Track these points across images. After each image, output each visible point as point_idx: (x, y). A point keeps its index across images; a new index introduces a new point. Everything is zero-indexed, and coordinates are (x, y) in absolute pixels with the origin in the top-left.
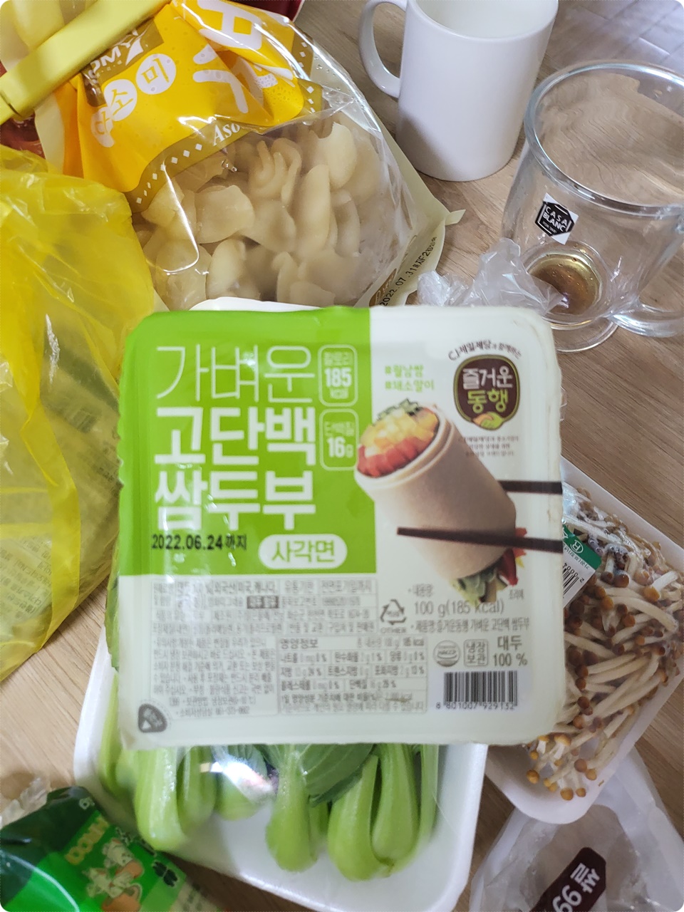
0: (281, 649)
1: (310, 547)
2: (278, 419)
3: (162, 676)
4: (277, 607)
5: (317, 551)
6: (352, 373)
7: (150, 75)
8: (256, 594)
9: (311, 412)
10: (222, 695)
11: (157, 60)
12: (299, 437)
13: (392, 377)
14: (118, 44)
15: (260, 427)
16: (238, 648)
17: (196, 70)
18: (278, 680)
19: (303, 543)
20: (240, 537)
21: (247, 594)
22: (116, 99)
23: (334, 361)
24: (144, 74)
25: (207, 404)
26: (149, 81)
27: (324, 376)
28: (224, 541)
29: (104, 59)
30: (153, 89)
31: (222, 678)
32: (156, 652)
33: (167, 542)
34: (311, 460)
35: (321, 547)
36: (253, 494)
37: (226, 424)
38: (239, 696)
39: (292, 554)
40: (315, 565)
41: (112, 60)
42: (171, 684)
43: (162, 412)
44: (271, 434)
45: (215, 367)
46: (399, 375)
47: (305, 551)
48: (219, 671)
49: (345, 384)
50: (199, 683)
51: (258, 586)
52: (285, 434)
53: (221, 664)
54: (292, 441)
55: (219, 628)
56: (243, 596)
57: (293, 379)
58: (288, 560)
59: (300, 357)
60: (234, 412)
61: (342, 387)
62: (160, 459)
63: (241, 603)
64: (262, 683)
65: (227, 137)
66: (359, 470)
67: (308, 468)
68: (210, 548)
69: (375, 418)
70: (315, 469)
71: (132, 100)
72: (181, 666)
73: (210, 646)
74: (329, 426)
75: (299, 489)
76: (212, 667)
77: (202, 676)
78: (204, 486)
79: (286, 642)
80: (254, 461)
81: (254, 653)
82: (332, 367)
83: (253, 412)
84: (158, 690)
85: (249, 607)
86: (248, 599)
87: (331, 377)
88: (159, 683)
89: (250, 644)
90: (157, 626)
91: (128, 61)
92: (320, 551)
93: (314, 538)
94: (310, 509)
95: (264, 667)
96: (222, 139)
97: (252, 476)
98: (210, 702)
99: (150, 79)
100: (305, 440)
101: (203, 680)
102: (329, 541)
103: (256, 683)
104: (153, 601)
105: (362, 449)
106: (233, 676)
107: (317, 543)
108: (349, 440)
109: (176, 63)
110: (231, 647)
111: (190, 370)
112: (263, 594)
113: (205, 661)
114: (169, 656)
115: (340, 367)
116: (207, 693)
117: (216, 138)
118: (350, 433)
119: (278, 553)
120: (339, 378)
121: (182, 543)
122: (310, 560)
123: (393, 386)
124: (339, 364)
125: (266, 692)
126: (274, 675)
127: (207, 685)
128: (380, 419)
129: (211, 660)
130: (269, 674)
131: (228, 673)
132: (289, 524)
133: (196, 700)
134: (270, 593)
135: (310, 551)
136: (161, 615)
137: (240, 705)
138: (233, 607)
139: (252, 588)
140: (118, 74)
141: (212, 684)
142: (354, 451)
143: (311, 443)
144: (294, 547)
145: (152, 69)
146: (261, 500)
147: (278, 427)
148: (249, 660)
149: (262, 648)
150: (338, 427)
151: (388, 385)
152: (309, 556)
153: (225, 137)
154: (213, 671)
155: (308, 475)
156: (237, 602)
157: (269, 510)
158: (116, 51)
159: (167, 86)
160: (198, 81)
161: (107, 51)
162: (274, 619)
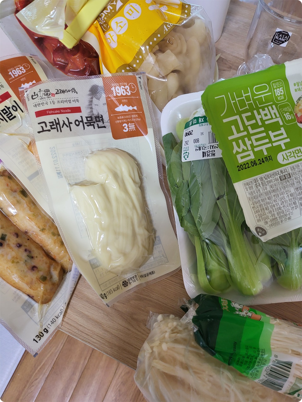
0: (296, 192)
1: (293, 153)
2: (265, 112)
3: (258, 215)
4: (290, 177)
5: (296, 154)
6: (283, 89)
7: (130, 12)
8: (282, 175)
9: (274, 106)
10: (282, 214)
11: (131, 6)
12: (274, 117)
13: (296, 87)
14: (109, 4)
15: (260, 117)
16: (282, 196)
17: (149, 6)
18: (299, 203)
19: (291, 152)
20: (269, 157)
21: (279, 176)
22: (118, 25)
23: (277, 86)
24: (128, 12)
25: (240, 113)
26: (131, 15)
27: (274, 92)
28: (264, 160)
29: (105, 12)
30: (134, 17)
31: (280, 208)
32: (253, 208)
33: (244, 167)
34: (281, 124)
35: (297, 152)
36: (267, 140)
37: (249, 119)
38: (288, 213)
39: (289, 157)
40: (297, 159)
41: (109, 11)
42: (263, 216)
43: (225, 121)
44: (264, 118)
45: (237, 100)
46: (298, 86)
47: (292, 155)
48: (278, 206)
49: (282, 94)
50: (273, 213)
51: (281, 171)
52: (269, 117)
53: (278, 204)
54: (272, 118)
55: (274, 191)
56: (278, 177)
57: (264, 96)
58: (288, 160)
59: (265, 88)
60: (249, 114)
61: (281, 95)
62: (230, 138)
63: (278, 179)
64: (294, 205)
65: (169, 29)
66: (298, 122)
67: (282, 126)
68: (260, 164)
69: (296, 103)
70: (284, 126)
71: (126, 24)
72: (265, 209)
73: (272, 198)
74: (282, 110)
75: (282, 134)
76: (275, 206)
77: (273, 210)
78: (250, 142)
79: (297, 188)
80: (263, 129)
81: (288, 196)
82: (276, 89)
83: (255, 112)
84: (259, 221)
85: (281, 180)
86: (280, 177)
87: (277, 92)
88: (258, 218)
89: (286, 193)
90: (251, 198)
91: (117, 9)
92: (297, 153)
93: (294, 149)
94: (288, 140)
95: (293, 200)
96: (167, 30)
97: (264, 134)
98: (278, 218)
99: (131, 14)
100: (276, 117)
101: (274, 212)
102: (299, 149)
103: (292, 206)
104: (246, 190)
105: (296, 114)
106: (283, 206)
107: (295, 151)
108: (291, 113)
109: (140, 5)
110: (280, 196)
111: (229, 103)
112: (284, 174)
113: (272, 204)
114: (259, 207)
115: (279, 88)
116: (276, 216)
117: (164, 30)
118: (290, 110)
119: (284, 158)
120: (279, 92)
121: (250, 165)
122: (295, 158)
123: (297, 90)
124: (278, 87)
125: (296, 209)
126: (297, 201)
127: (275, 213)
128: (298, 103)
129: (274, 203)
130: (295, 202)
131: (281, 206)
132: (284, 147)
133: (273, 219)
134: (286, 173)
135: (294, 154)
136: (251, 193)
137: (288, 216)
138: (276, 182)
139: (280, 173)
140: (115, 16)
141: (277, 212)
142: (294, 116)
143: (279, 117)
144: (288, 155)
145: (130, 9)
146: (271, 142)
147: (266, 115)
148: (287, 199)
149: (290, 193)
150: (285, 109)
151: (296, 90)
152: (295, 156)
153: (168, 29)
154: (276, 207)
155: (282, 128)
156: (277, 180)
157: (274, 144)
158: (109, 7)
159: (139, 15)
160: (152, 10)
161: (105, 8)
162: (291, 182)
